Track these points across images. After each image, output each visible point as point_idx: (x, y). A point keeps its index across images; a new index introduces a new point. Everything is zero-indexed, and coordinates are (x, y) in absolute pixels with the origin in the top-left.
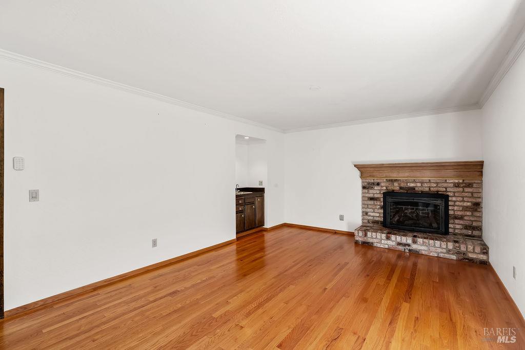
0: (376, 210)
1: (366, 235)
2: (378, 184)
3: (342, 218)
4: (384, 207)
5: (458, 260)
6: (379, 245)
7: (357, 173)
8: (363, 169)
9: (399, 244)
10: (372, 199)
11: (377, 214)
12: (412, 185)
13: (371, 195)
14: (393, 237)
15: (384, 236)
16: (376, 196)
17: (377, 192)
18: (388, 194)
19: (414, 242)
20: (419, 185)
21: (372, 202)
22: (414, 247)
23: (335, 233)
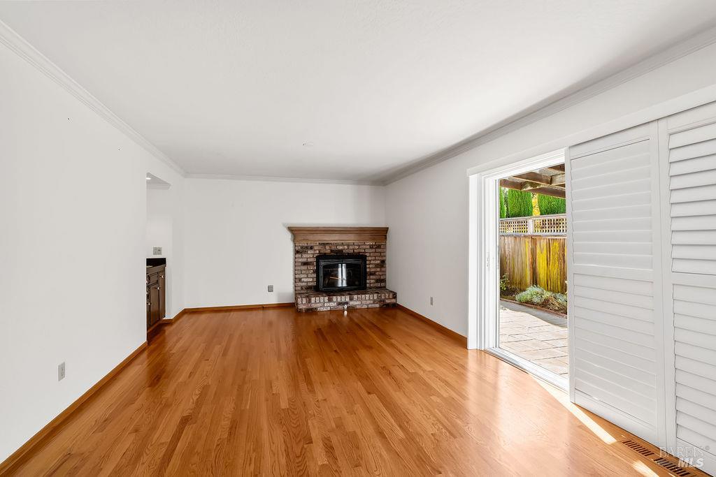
0: (309, 276)
1: (310, 301)
2: (312, 248)
3: (270, 289)
4: (317, 272)
5: (380, 307)
6: (322, 309)
7: (289, 235)
8: (295, 232)
9: (340, 304)
10: (305, 264)
11: (309, 279)
12: (341, 248)
13: (304, 260)
14: (334, 298)
15: (326, 298)
16: (309, 260)
17: (310, 256)
18: (321, 257)
19: (351, 299)
20: (346, 247)
21: (305, 267)
22: (352, 303)
23: (263, 308)
